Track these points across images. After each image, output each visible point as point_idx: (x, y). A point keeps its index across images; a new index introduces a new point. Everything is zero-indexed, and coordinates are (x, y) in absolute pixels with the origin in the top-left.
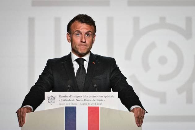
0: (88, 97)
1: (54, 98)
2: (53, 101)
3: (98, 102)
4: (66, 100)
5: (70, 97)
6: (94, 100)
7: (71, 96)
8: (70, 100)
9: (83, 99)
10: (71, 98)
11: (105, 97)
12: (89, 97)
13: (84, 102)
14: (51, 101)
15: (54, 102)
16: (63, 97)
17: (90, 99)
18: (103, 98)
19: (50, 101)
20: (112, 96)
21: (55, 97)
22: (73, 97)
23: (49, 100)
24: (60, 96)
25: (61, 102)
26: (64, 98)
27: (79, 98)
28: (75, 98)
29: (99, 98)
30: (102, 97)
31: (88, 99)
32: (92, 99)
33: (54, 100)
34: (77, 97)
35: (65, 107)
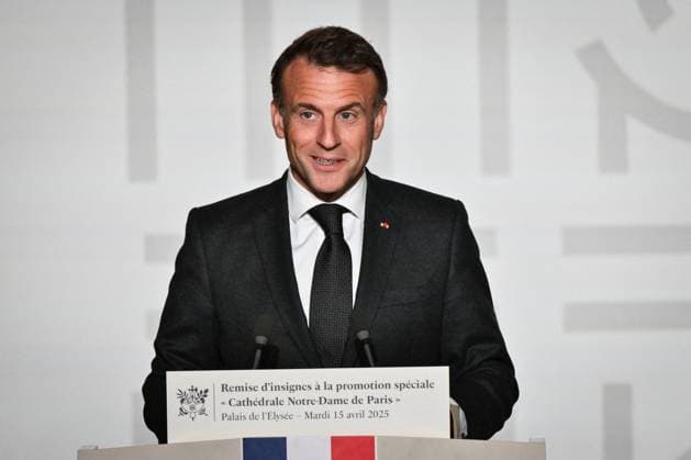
0: (334, 387)
1: (203, 396)
2: (199, 407)
3: (373, 406)
4: (249, 402)
5: (265, 388)
6: (356, 401)
7: (269, 388)
8: (263, 402)
9: (314, 395)
10: (270, 395)
11: (400, 386)
12: (339, 387)
13: (317, 409)
14: (192, 408)
15: (203, 412)
16: (239, 389)
17: (342, 394)
18: (393, 393)
19: (186, 407)
20: (428, 385)
21: (206, 391)
22: (277, 388)
23: (182, 401)
24: (224, 388)
25: (229, 410)
26: (242, 396)
27: (298, 395)
28: (284, 395)
29: (378, 394)
30: (388, 386)
31: (331, 395)
32: (349, 394)
33: (203, 402)
34: (292, 389)
35: (244, 439)
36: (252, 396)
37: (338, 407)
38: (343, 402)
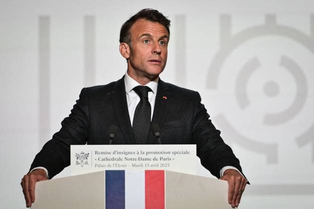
0: (145, 153)
1: (87, 156)
2: (85, 161)
3: (162, 162)
4: (107, 159)
5: (114, 153)
6: (155, 159)
7: (116, 153)
8: (113, 159)
9: (136, 156)
10: (116, 156)
11: (175, 153)
12: (147, 153)
13: (138, 163)
14: (82, 161)
15: (86, 163)
16: (102, 153)
17: (149, 156)
18: (171, 156)
19: (79, 161)
20: (187, 153)
21: (88, 154)
22: (120, 153)
23: (77, 158)
24: (96, 153)
25: (99, 163)
26: (104, 156)
27: (129, 156)
28: (122, 156)
29: (164, 156)
30: (169, 153)
31: (144, 156)
32: (151, 156)
33: (87, 158)
34: (126, 153)
35: (106, 171)
36: (109, 156)
37: (147, 162)
38: (149, 160)
